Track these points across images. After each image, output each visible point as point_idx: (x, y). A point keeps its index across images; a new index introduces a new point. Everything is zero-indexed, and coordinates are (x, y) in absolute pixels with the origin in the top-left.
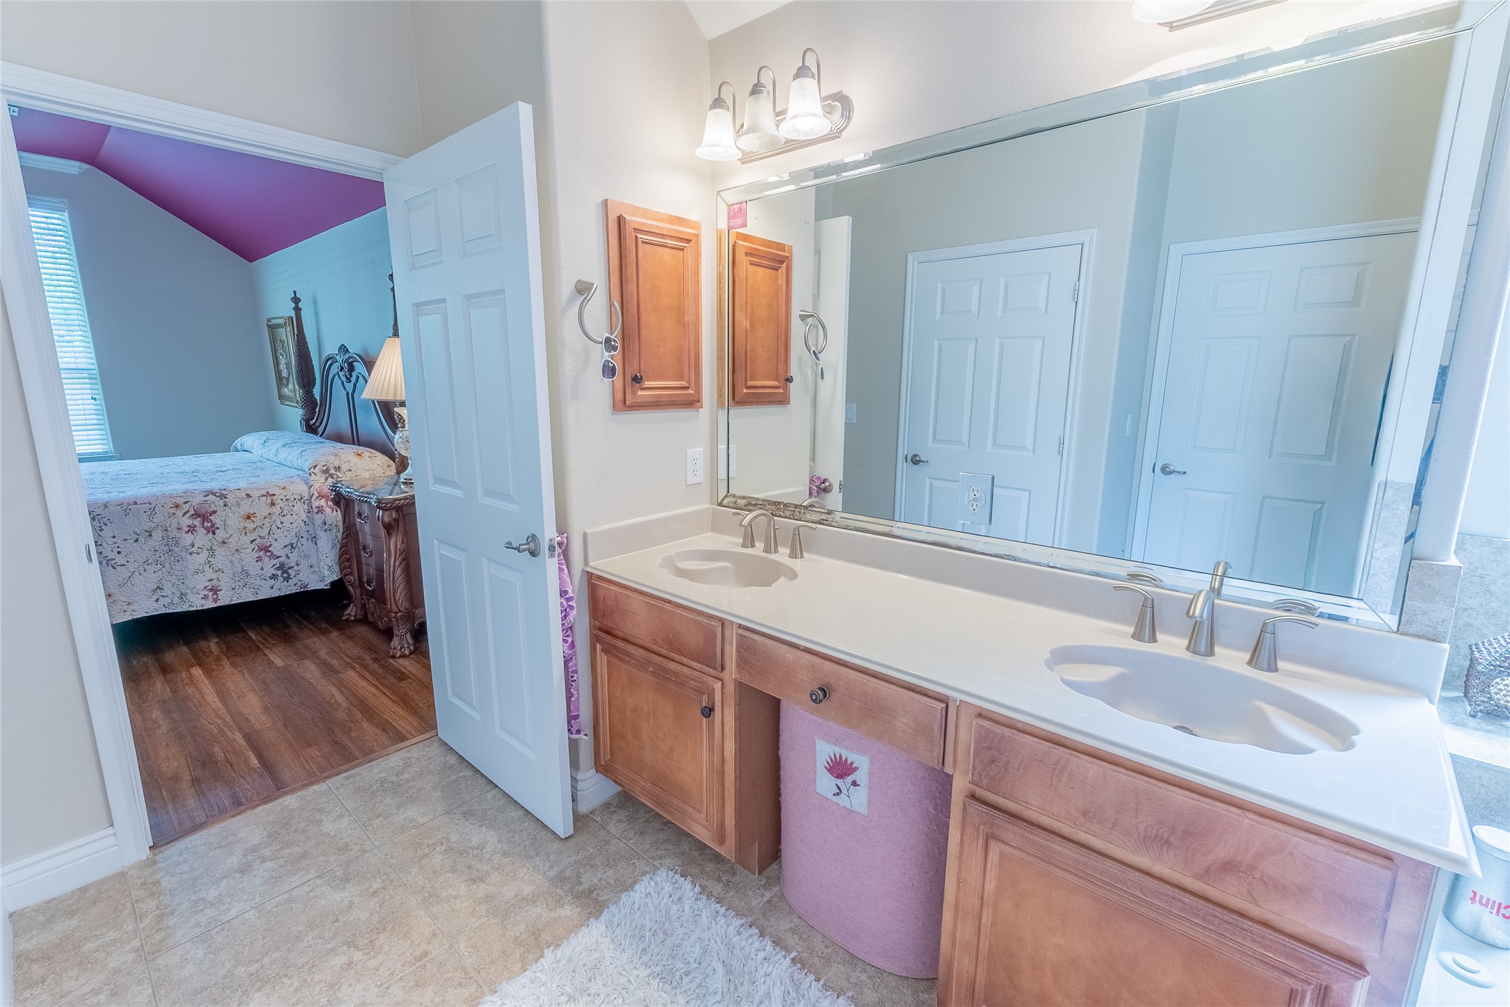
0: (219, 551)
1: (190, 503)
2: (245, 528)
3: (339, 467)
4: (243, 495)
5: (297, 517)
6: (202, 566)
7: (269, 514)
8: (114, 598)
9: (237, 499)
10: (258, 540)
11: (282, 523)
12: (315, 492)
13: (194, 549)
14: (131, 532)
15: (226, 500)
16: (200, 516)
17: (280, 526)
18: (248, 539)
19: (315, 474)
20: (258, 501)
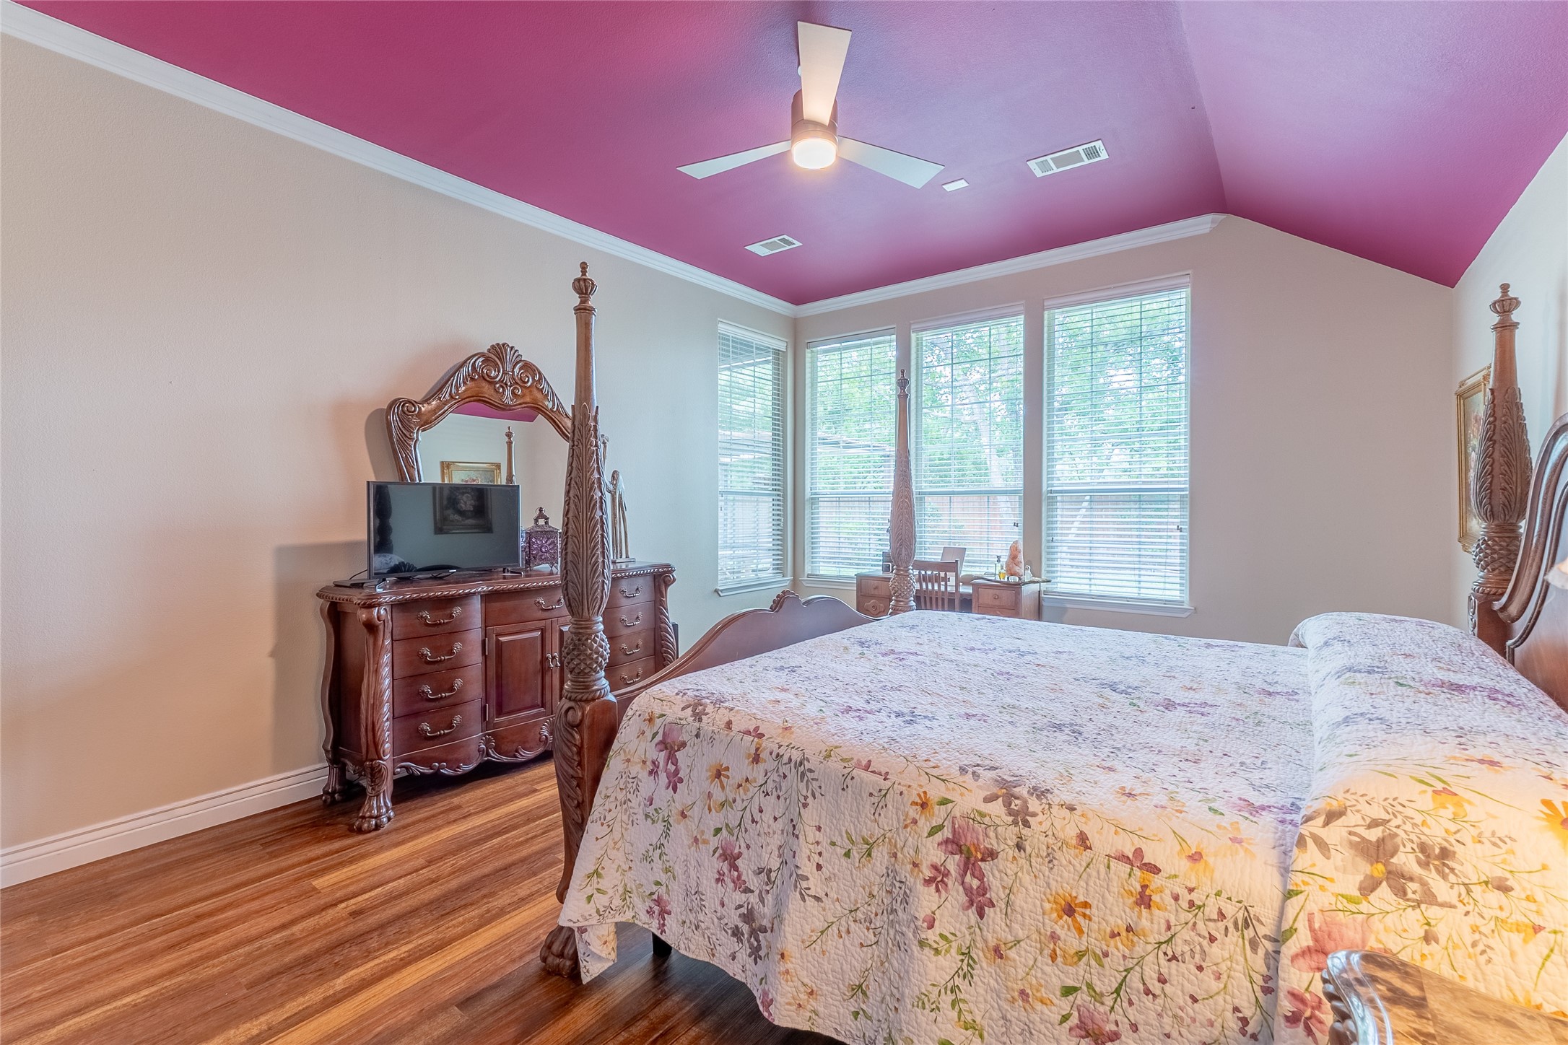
0: (985, 969)
1: (950, 805)
2: (1054, 937)
3: (1445, 854)
4: (1071, 833)
5: (1215, 986)
6: (936, 991)
7: (1129, 929)
8: (789, 966)
9: (1051, 840)
10: (1082, 997)
11: (1162, 980)
12: (1302, 926)
13: (931, 936)
14: (844, 830)
15: (1025, 831)
16: (961, 852)
17: (1156, 987)
18: (1056, 976)
19: (1322, 845)
20: (1103, 870)
